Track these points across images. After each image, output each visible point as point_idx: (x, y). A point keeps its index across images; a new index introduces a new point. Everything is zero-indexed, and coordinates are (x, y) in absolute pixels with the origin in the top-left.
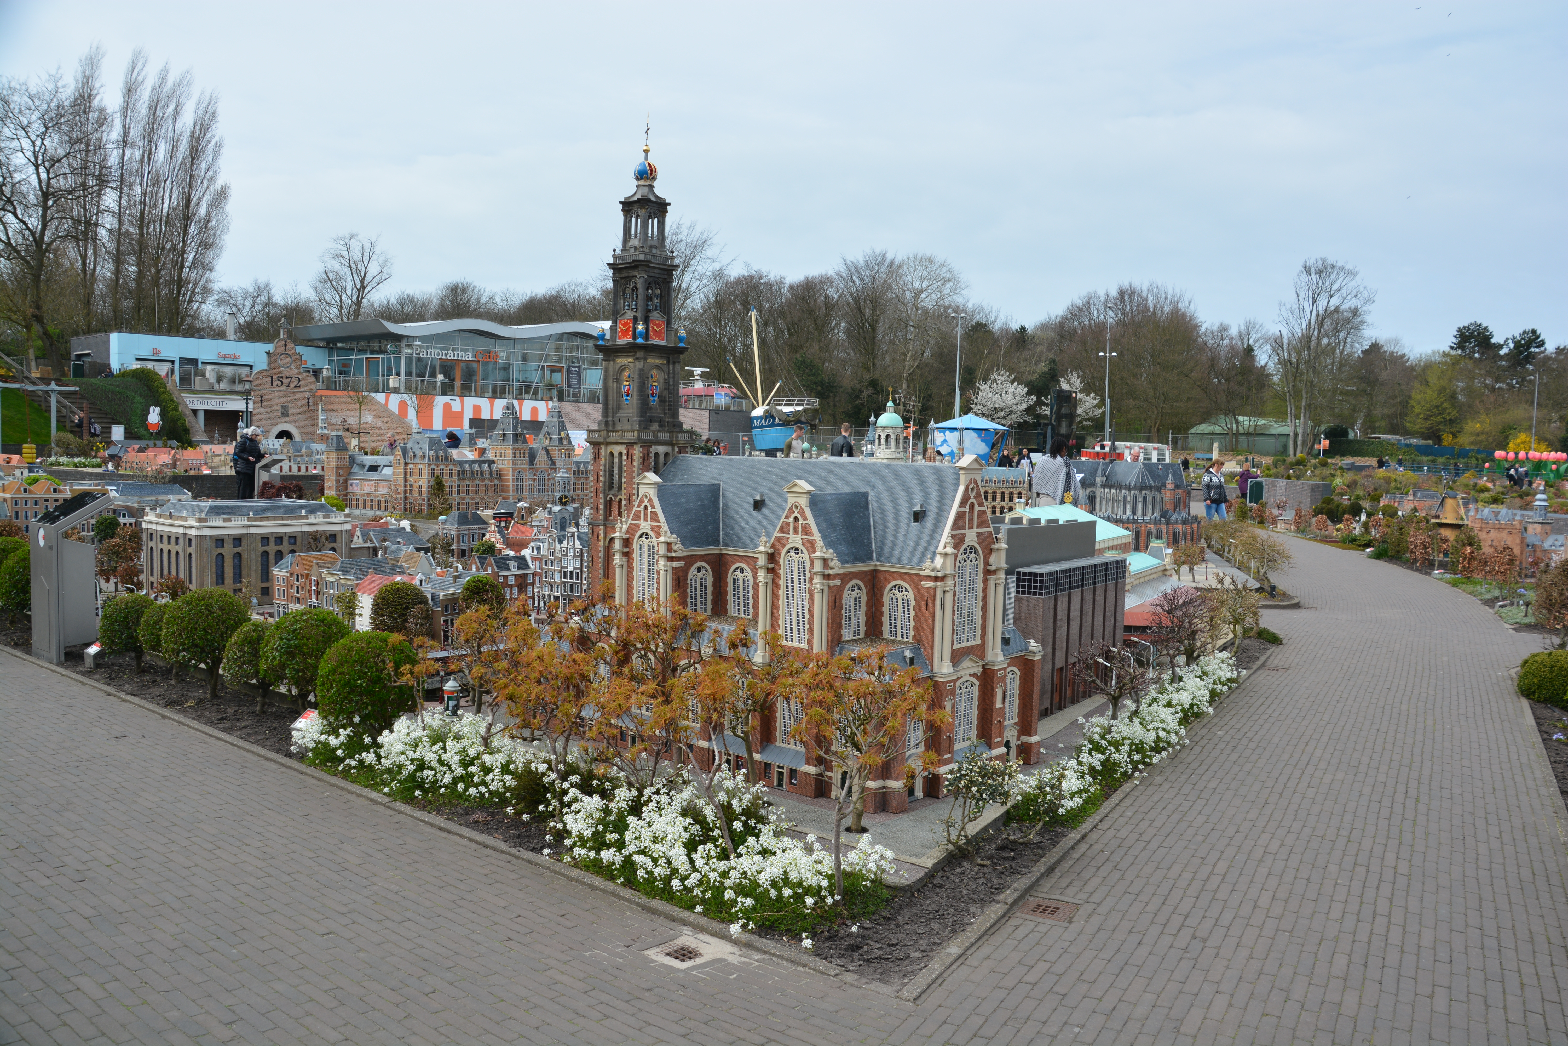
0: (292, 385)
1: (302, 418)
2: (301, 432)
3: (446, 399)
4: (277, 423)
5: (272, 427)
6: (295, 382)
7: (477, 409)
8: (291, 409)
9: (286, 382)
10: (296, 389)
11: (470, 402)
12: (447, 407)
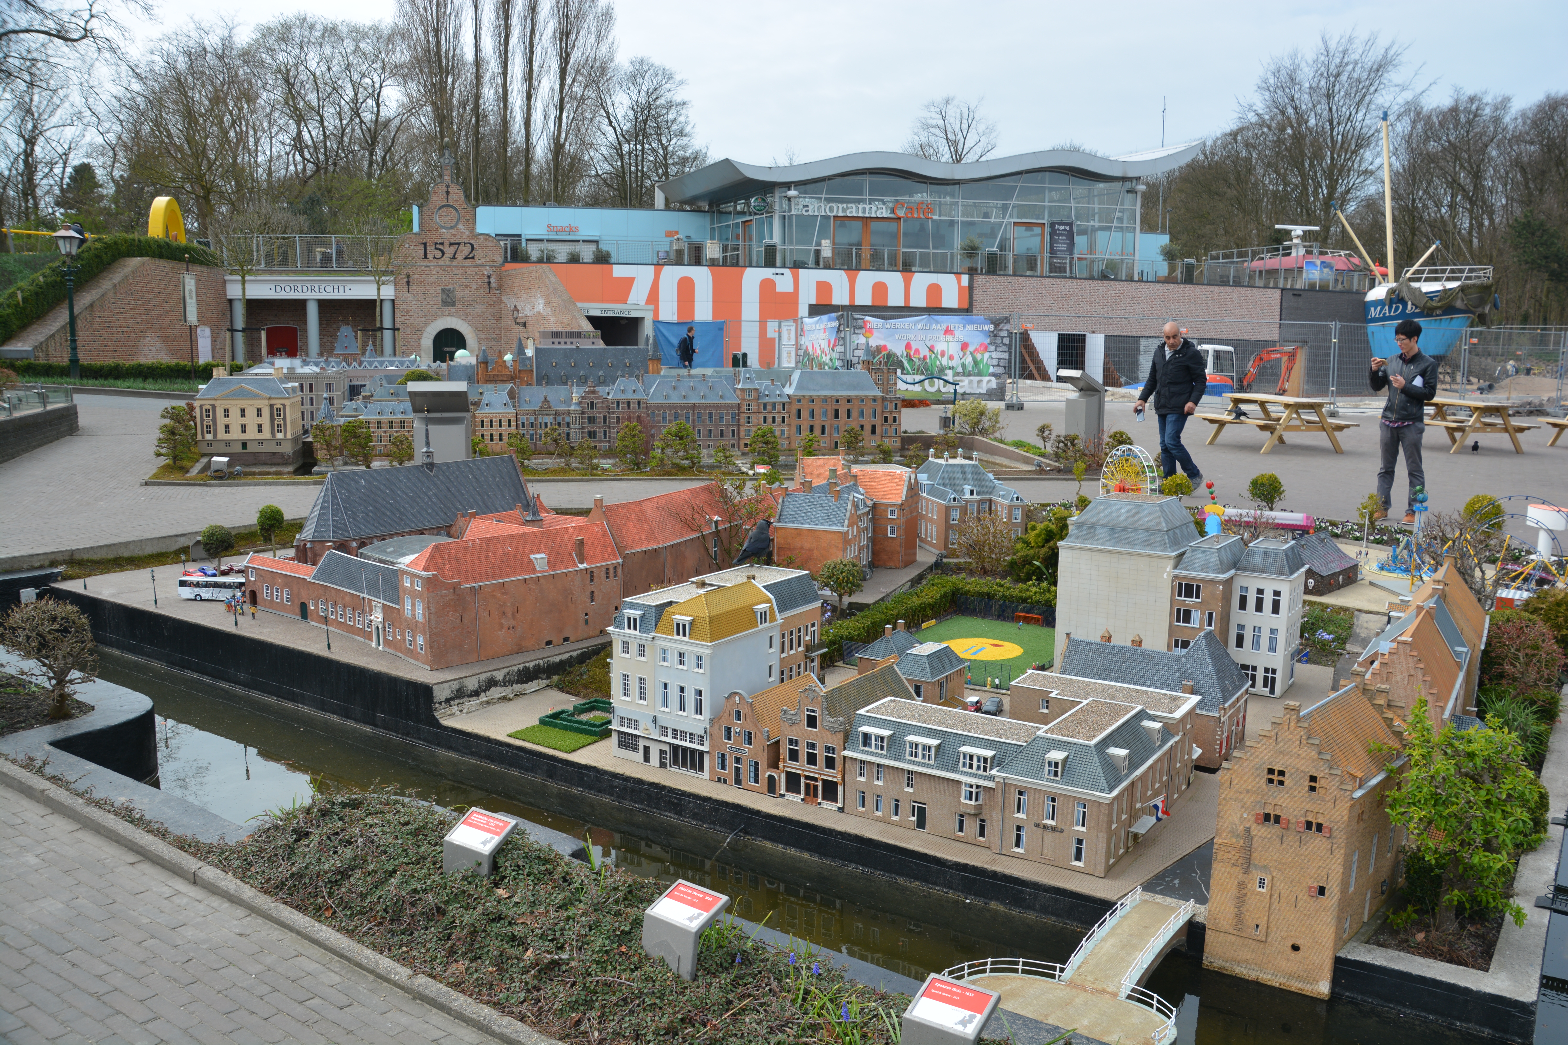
0: (460, 256)
1: (479, 308)
2: (477, 330)
3: (768, 273)
4: (435, 317)
5: (426, 324)
6: (465, 250)
7: (824, 288)
8: (459, 294)
9: (449, 251)
10: (468, 262)
11: (810, 278)
12: (767, 286)
